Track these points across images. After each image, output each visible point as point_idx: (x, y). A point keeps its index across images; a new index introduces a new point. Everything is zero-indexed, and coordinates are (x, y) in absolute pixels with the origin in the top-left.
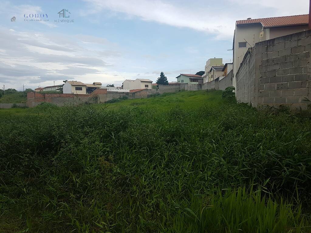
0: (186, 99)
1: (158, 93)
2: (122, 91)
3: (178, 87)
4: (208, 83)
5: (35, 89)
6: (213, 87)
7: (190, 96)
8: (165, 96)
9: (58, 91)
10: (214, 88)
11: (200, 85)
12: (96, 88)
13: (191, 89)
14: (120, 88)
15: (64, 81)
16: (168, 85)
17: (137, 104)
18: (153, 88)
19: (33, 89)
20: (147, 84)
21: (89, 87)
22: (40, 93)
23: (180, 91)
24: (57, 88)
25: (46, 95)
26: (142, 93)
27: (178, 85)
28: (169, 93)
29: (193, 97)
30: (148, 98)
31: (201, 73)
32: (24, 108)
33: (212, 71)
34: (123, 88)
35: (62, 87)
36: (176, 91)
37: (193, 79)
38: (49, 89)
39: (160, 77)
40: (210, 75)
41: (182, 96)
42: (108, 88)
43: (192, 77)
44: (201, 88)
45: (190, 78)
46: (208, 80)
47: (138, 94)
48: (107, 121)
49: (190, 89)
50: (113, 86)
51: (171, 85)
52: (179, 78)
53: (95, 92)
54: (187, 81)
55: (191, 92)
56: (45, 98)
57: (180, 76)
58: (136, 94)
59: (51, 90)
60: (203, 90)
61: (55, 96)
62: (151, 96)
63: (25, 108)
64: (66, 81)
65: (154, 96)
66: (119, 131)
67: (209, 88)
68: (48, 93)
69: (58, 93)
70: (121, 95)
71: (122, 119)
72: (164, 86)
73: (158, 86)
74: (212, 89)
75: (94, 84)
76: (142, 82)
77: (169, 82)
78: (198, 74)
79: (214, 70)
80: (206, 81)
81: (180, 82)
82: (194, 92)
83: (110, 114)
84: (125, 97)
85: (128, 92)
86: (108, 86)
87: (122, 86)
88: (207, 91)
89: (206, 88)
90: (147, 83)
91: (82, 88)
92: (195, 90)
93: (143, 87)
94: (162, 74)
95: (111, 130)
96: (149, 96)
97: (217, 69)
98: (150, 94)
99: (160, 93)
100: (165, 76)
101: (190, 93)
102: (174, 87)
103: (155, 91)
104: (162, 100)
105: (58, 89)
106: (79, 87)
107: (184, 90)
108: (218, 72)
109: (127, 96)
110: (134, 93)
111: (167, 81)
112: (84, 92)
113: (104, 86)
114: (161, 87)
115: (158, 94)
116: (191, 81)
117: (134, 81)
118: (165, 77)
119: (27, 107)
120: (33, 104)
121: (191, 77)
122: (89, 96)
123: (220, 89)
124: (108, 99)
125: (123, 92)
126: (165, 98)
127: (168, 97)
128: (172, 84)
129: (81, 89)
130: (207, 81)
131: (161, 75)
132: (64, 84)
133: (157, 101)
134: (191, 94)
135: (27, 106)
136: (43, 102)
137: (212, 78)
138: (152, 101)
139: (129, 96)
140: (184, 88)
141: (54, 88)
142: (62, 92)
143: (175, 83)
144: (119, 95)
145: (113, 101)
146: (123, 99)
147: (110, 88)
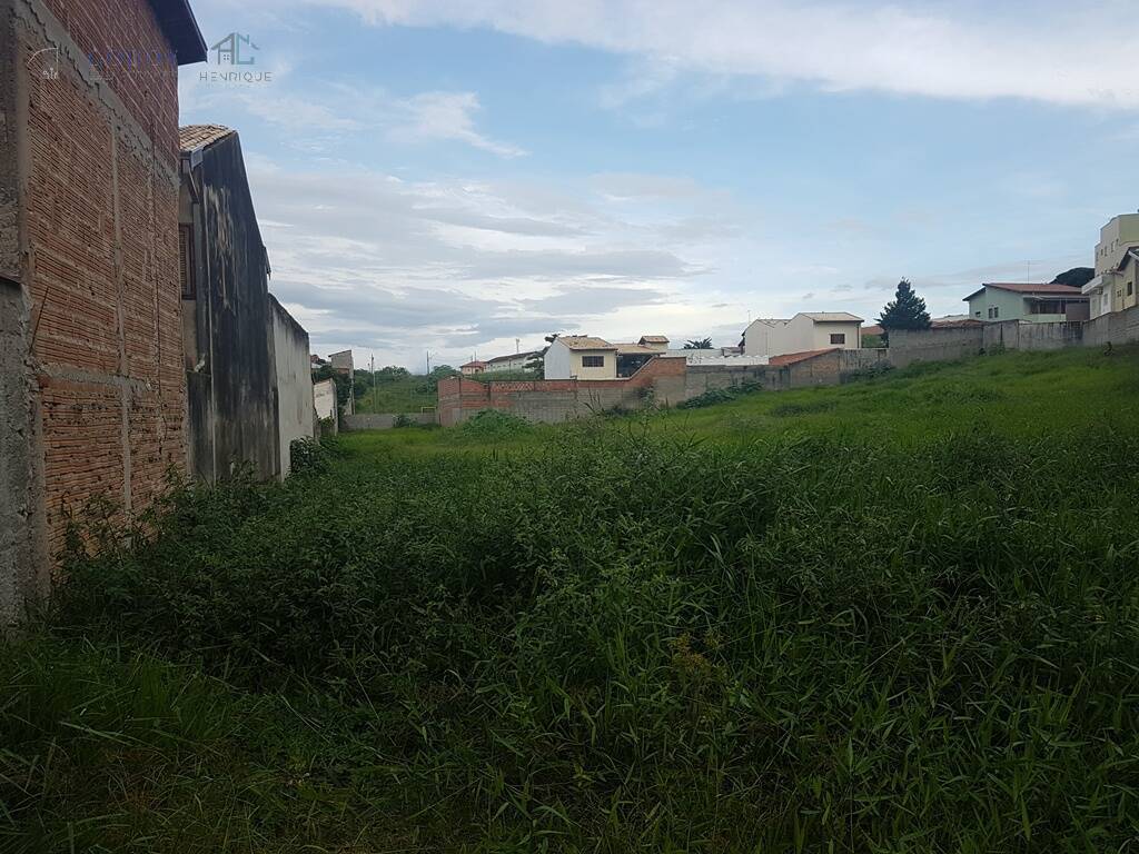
1: (886, 363)
2: (740, 361)
3: (973, 335)
4: (1113, 315)
5: (462, 367)
6: (1136, 333)
7: (1027, 374)
8: (918, 373)
9: (527, 370)
11: (1076, 327)
12: (648, 357)
13: (1037, 345)
14: (734, 351)
15: (547, 339)
16: (931, 332)
17: (798, 410)
18: (863, 343)
19: (456, 367)
20: (838, 331)
21: (625, 356)
22: (475, 378)
23: (982, 352)
24: (526, 362)
25: (494, 384)
26: (819, 366)
27: (975, 328)
28: (933, 363)
29: (1045, 376)
30: (842, 383)
31: (1079, 276)
32: (428, 427)
34: (742, 352)
35: (541, 359)
36: (967, 353)
37: (1039, 300)
38: (501, 364)
39: (896, 300)
40: (1121, 285)
41: (994, 374)
42: (688, 353)
43: (1037, 293)
44: (1080, 338)
45: (1025, 299)
46: (1113, 301)
47: (804, 369)
49: (1030, 342)
50: (705, 345)
51: (943, 332)
52: (977, 301)
53: (646, 370)
55: (1031, 354)
56: (489, 394)
57: (983, 291)
58: (793, 371)
59: (507, 368)
60: (1090, 348)
61: (521, 387)
62: (856, 376)
63: (430, 430)
64: (555, 336)
65: (870, 375)
66: (741, 533)
67: (1120, 340)
68: (500, 378)
69: (530, 377)
70: (736, 376)
71: (751, 484)
72: (914, 334)
73: (884, 337)
74: (1133, 343)
75: (642, 341)
76: (818, 323)
77: (932, 317)
78: (1061, 279)
80: (1102, 308)
81: (985, 318)
82: (1048, 354)
84: (750, 383)
85: (763, 366)
87: (742, 344)
88: (1110, 351)
89: (1103, 340)
90: (838, 326)
91: (602, 358)
92: (1050, 347)
93: (822, 342)
94: (904, 288)
95: (711, 528)
96: (846, 378)
98: (852, 368)
99: (893, 363)
100: (916, 295)
101: (1027, 360)
102: (957, 337)
103: (871, 357)
104: (907, 391)
105: (529, 366)
106: (593, 358)
107: (999, 350)
109: (757, 380)
110: (784, 369)
111: (927, 316)
112: (608, 371)
113: (674, 348)
114: (901, 341)
115: (887, 369)
116: (1033, 312)
117: (785, 322)
118: (916, 301)
119: (439, 426)
120: (456, 414)
121: (1031, 293)
122: (627, 384)
124: (689, 394)
125: (745, 367)
126: (917, 382)
127: (928, 378)
128: (948, 327)
129: (598, 362)
130: (1106, 309)
131: (897, 295)
132: (546, 349)
133: (886, 396)
134: (1033, 363)
135: (438, 422)
136: (485, 410)
137: (1129, 293)
138: (862, 396)
139: (767, 379)
140: (998, 342)
141: (517, 362)
142: (543, 374)
143: (960, 322)
144: (728, 375)
145: (708, 401)
146: (744, 390)
147: (697, 352)
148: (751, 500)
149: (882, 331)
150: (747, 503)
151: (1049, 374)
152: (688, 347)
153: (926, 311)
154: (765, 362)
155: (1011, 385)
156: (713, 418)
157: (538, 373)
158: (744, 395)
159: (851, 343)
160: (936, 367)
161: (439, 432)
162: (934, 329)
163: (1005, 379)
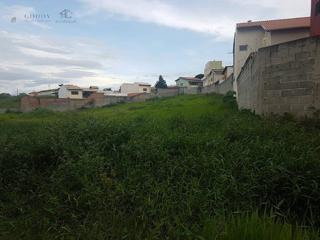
1: (157, 96)
2: (120, 95)
3: (177, 90)
4: (208, 86)
5: (29, 94)
6: (213, 90)
7: (189, 100)
8: (164, 100)
9: (53, 95)
10: (214, 92)
11: (200, 89)
12: (92, 92)
13: (191, 93)
14: (118, 92)
15: (59, 85)
17: (135, 108)
18: (151, 91)
19: (27, 93)
20: (145, 87)
21: (85, 92)
22: (34, 97)
23: (179, 94)
24: (52, 92)
25: (41, 99)
26: (141, 97)
27: (177, 88)
30: (146, 101)
31: (200, 76)
34: (120, 92)
35: (57, 92)
36: (176, 95)
37: (192, 82)
38: (44, 93)
39: (159, 80)
40: (210, 79)
41: (182, 100)
42: (105, 92)
43: (191, 80)
44: (201, 91)
45: (189, 81)
46: (208, 83)
47: (136, 98)
48: (108, 132)
50: (110, 90)
52: (178, 81)
53: (92, 96)
54: (186, 84)
55: (190, 95)
56: (39, 102)
57: (179, 79)
58: (134, 98)
59: (46, 94)
60: (203, 94)
61: (51, 100)
62: (150, 100)
63: (19, 114)
64: (62, 84)
65: (153, 100)
66: (121, 143)
67: (209, 92)
68: (43, 97)
69: (53, 97)
70: (119, 99)
71: (124, 129)
72: (163, 89)
73: (156, 90)
74: (212, 93)
75: (91, 88)
76: (140, 85)
77: (168, 85)
78: (197, 77)
79: (213, 73)
80: (206, 84)
81: (180, 86)
82: (194, 95)
84: (123, 101)
85: (126, 96)
87: (120, 90)
88: (207, 95)
89: (206, 92)
90: (145, 86)
91: (78, 92)
92: (194, 94)
93: (141, 90)
94: (161, 77)
95: (112, 142)
97: (217, 72)
98: (149, 98)
99: (159, 97)
100: (164, 79)
101: (189, 97)
102: (173, 90)
103: (153, 95)
104: (161, 104)
106: (75, 91)
107: (183, 94)
108: (217, 75)
110: (132, 97)
111: (166, 85)
112: (80, 96)
113: (100, 90)
114: (160, 90)
115: (157, 98)
116: (191, 85)
117: (132, 84)
118: (164, 81)
119: (22, 113)
120: (28, 109)
121: (190, 80)
122: (86, 100)
123: (220, 93)
124: (105, 104)
125: (121, 96)
126: (164, 102)
127: (167, 101)
128: (171, 88)
129: (77, 93)
132: (59, 88)
133: (157, 105)
134: (190, 97)
135: (21, 111)
136: (38, 107)
137: (212, 81)
138: (151, 105)
139: (127, 100)
140: (183, 92)
141: (49, 92)
142: (58, 96)
143: (174, 87)
144: (116, 99)
145: (111, 106)
146: (121, 103)
147: (107, 91)
148: (124, 134)
149: (156, 88)
150: (122, 135)
151: (194, 100)
152: (104, 90)
153: (166, 83)
154: (126, 95)
155: (186, 103)
156: (112, 110)
157: (56, 96)
158: (121, 104)
159: (148, 91)
160: (169, 98)
161: (22, 115)
162: (168, 88)
163: (184, 101)
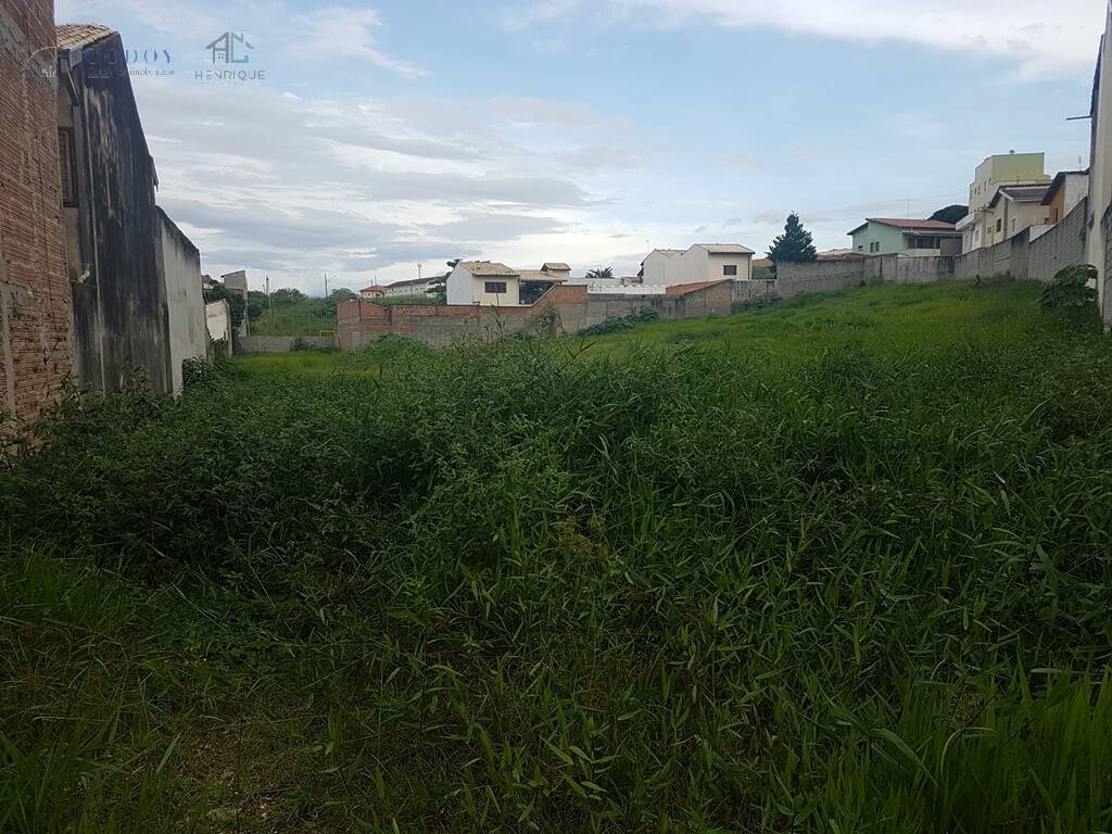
0: (888, 315)
1: (774, 294)
2: (638, 290)
3: (854, 268)
4: (983, 251)
5: (362, 291)
6: (1002, 267)
7: (903, 304)
8: (803, 304)
9: (429, 295)
10: (1008, 273)
11: (949, 262)
12: (550, 284)
13: (912, 278)
14: (633, 281)
15: (449, 264)
16: (816, 265)
17: (691, 337)
18: (753, 275)
19: (356, 290)
20: (730, 262)
21: (529, 283)
22: (375, 302)
23: (863, 284)
24: (428, 287)
25: (395, 308)
26: (712, 296)
27: (857, 261)
28: (817, 294)
29: (917, 307)
30: (733, 312)
31: (953, 214)
32: (328, 351)
33: (1001, 205)
34: (641, 282)
35: (443, 284)
36: (849, 284)
37: (917, 236)
38: (403, 289)
39: (784, 233)
40: (991, 222)
41: (872, 304)
42: (589, 282)
43: (914, 228)
44: (952, 271)
45: (905, 235)
46: (984, 237)
47: (698, 299)
48: (585, 398)
49: (907, 275)
50: (606, 274)
51: (827, 264)
52: (860, 235)
53: (549, 296)
54: (893, 243)
55: (907, 286)
56: (390, 319)
57: (865, 226)
58: (688, 300)
59: (409, 293)
60: (960, 281)
61: (423, 312)
62: (746, 306)
63: (330, 353)
64: (457, 261)
65: (760, 305)
66: (627, 433)
67: (988, 273)
68: (401, 302)
69: (432, 302)
70: (635, 304)
71: (638, 389)
72: (800, 266)
73: (773, 269)
74: (999, 276)
75: (545, 268)
76: (713, 254)
77: (818, 251)
78: (938, 216)
79: (1007, 200)
80: (973, 243)
81: (867, 251)
82: (922, 287)
83: (595, 373)
84: (648, 311)
85: (660, 296)
86: (592, 277)
87: (641, 273)
88: (978, 283)
89: (972, 274)
90: (731, 257)
91: (505, 284)
92: (925, 280)
93: (715, 273)
94: (793, 222)
95: (600, 428)
96: (738, 308)
97: (1022, 195)
98: (742, 299)
99: (780, 294)
100: (804, 229)
101: (904, 291)
102: (840, 269)
103: (761, 288)
104: (790, 320)
105: (431, 291)
106: (495, 284)
107: (878, 282)
108: (1023, 207)
109: (654, 309)
110: (680, 298)
111: (812, 249)
112: (510, 298)
113: (576, 276)
114: (788, 271)
115: (774, 300)
116: (911, 246)
117: (682, 253)
118: (803, 234)
119: (338, 350)
120: (356, 338)
121: (909, 228)
122: (529, 311)
123: (1033, 275)
124: (589, 322)
125: (643, 296)
126: (801, 312)
127: (811, 308)
128: (832, 260)
129: (501, 288)
130: (977, 245)
131: (786, 228)
132: (449, 274)
133: (771, 324)
134: (908, 294)
135: (338, 346)
136: (386, 334)
137: (999, 230)
138: (750, 324)
139: (664, 309)
140: (878, 274)
141: (419, 287)
142: (445, 299)
143: (843, 255)
144: (627, 304)
145: (608, 329)
146: (642, 319)
147: (598, 281)
148: (637, 403)
149: (771, 263)
151: (923, 305)
152: (589, 276)
153: (812, 244)
154: (662, 291)
156: (611, 345)
157: (440, 298)
158: (643, 323)
159: (742, 274)
160: (821, 297)
161: (339, 356)
162: (820, 261)
163: (883, 309)
